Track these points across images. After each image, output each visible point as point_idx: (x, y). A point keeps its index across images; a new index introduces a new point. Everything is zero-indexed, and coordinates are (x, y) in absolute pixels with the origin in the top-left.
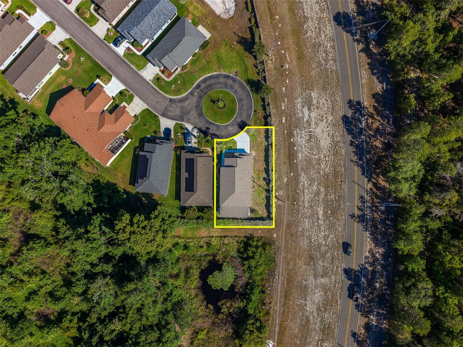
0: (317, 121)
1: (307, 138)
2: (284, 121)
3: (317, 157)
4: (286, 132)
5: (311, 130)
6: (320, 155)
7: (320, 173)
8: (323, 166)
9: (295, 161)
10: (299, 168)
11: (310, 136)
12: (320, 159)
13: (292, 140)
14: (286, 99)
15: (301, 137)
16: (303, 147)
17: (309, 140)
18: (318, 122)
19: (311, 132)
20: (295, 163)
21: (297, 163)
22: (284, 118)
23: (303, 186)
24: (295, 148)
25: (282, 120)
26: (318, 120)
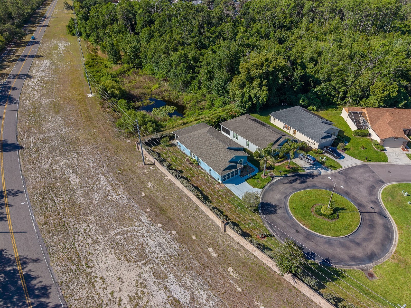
0: (145, 290)
1: (147, 251)
2: (210, 250)
3: (113, 233)
4: (194, 237)
5: (149, 266)
6: (106, 239)
7: (95, 216)
8: (94, 227)
9: (148, 210)
10: (137, 205)
11: (142, 256)
12: (105, 233)
13: (174, 232)
14: (240, 289)
15: (160, 245)
16: (147, 234)
17: (143, 249)
18: (140, 289)
19: (145, 265)
20: (147, 208)
21: (144, 209)
22: (214, 254)
23: (116, 191)
24: (160, 225)
25: (214, 249)
26: (143, 293)
